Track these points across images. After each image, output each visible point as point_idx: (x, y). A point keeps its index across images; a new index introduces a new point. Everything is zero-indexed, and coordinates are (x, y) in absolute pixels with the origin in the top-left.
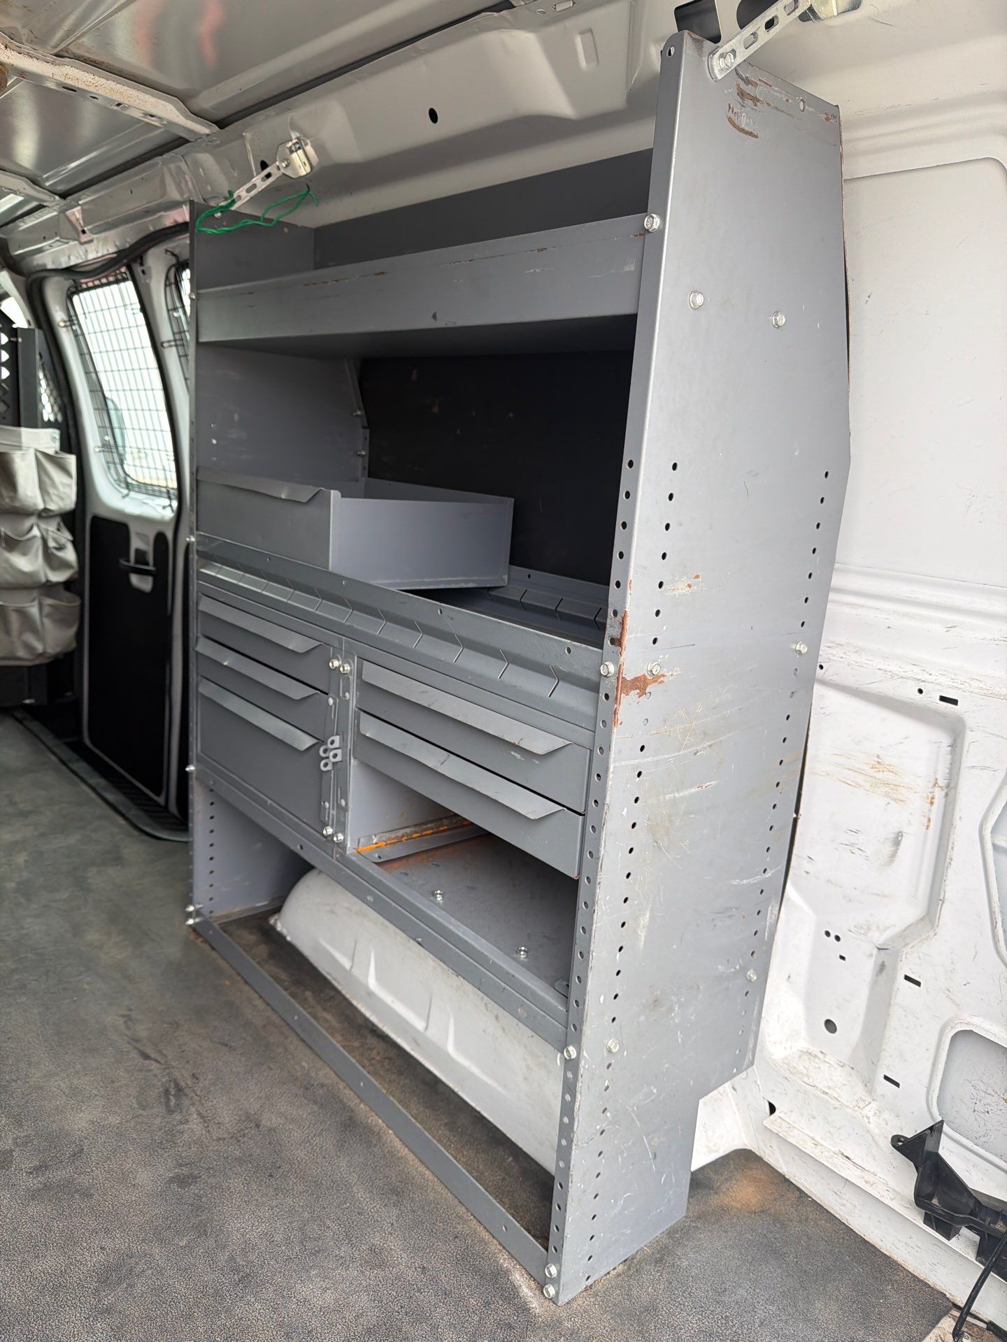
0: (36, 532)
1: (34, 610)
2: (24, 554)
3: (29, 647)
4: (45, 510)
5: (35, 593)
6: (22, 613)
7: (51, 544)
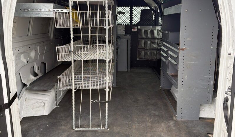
0: (156, 41)
1: (155, 53)
2: (155, 44)
3: (155, 58)
4: (158, 38)
5: (156, 50)
6: (154, 53)
7: (159, 43)
